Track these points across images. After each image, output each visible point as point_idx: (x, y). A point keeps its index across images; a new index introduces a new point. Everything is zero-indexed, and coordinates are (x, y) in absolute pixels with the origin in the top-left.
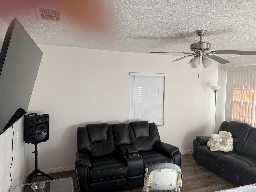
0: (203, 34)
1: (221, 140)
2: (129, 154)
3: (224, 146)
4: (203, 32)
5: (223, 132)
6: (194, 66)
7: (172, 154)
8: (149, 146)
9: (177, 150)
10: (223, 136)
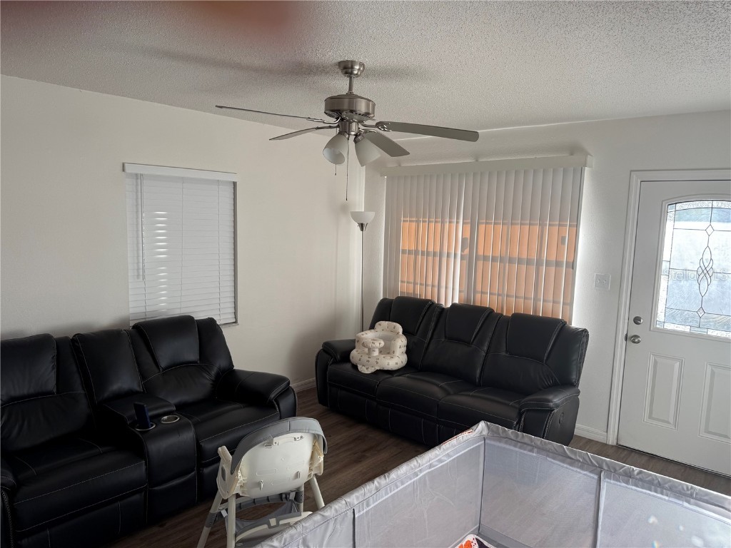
0: (356, 72)
1: (383, 343)
2: (149, 420)
3: (388, 357)
4: (357, 67)
5: (384, 324)
6: (337, 158)
7: (272, 396)
8: (201, 387)
9: (283, 385)
10: (385, 333)
